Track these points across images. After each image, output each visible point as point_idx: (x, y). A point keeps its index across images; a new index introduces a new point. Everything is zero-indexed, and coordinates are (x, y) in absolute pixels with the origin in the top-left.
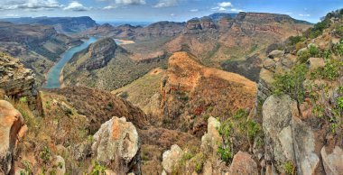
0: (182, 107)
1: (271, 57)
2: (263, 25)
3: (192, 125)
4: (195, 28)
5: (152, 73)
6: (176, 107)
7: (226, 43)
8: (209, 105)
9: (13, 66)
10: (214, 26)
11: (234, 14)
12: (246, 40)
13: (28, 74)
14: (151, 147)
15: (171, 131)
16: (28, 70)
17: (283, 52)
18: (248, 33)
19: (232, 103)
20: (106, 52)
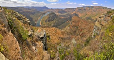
0: (76, 30)
1: (100, 17)
2: (99, 9)
3: (79, 34)
4: (79, 10)
5: (67, 22)
6: (75, 30)
7: (88, 14)
8: (84, 29)
9: (24, 18)
10: (85, 9)
11: (90, 6)
12: (94, 13)
13: (28, 21)
14: (68, 41)
15: (74, 36)
16: (28, 20)
17: (105, 16)
18: (95, 11)
19: (90, 28)
20: (53, 16)
